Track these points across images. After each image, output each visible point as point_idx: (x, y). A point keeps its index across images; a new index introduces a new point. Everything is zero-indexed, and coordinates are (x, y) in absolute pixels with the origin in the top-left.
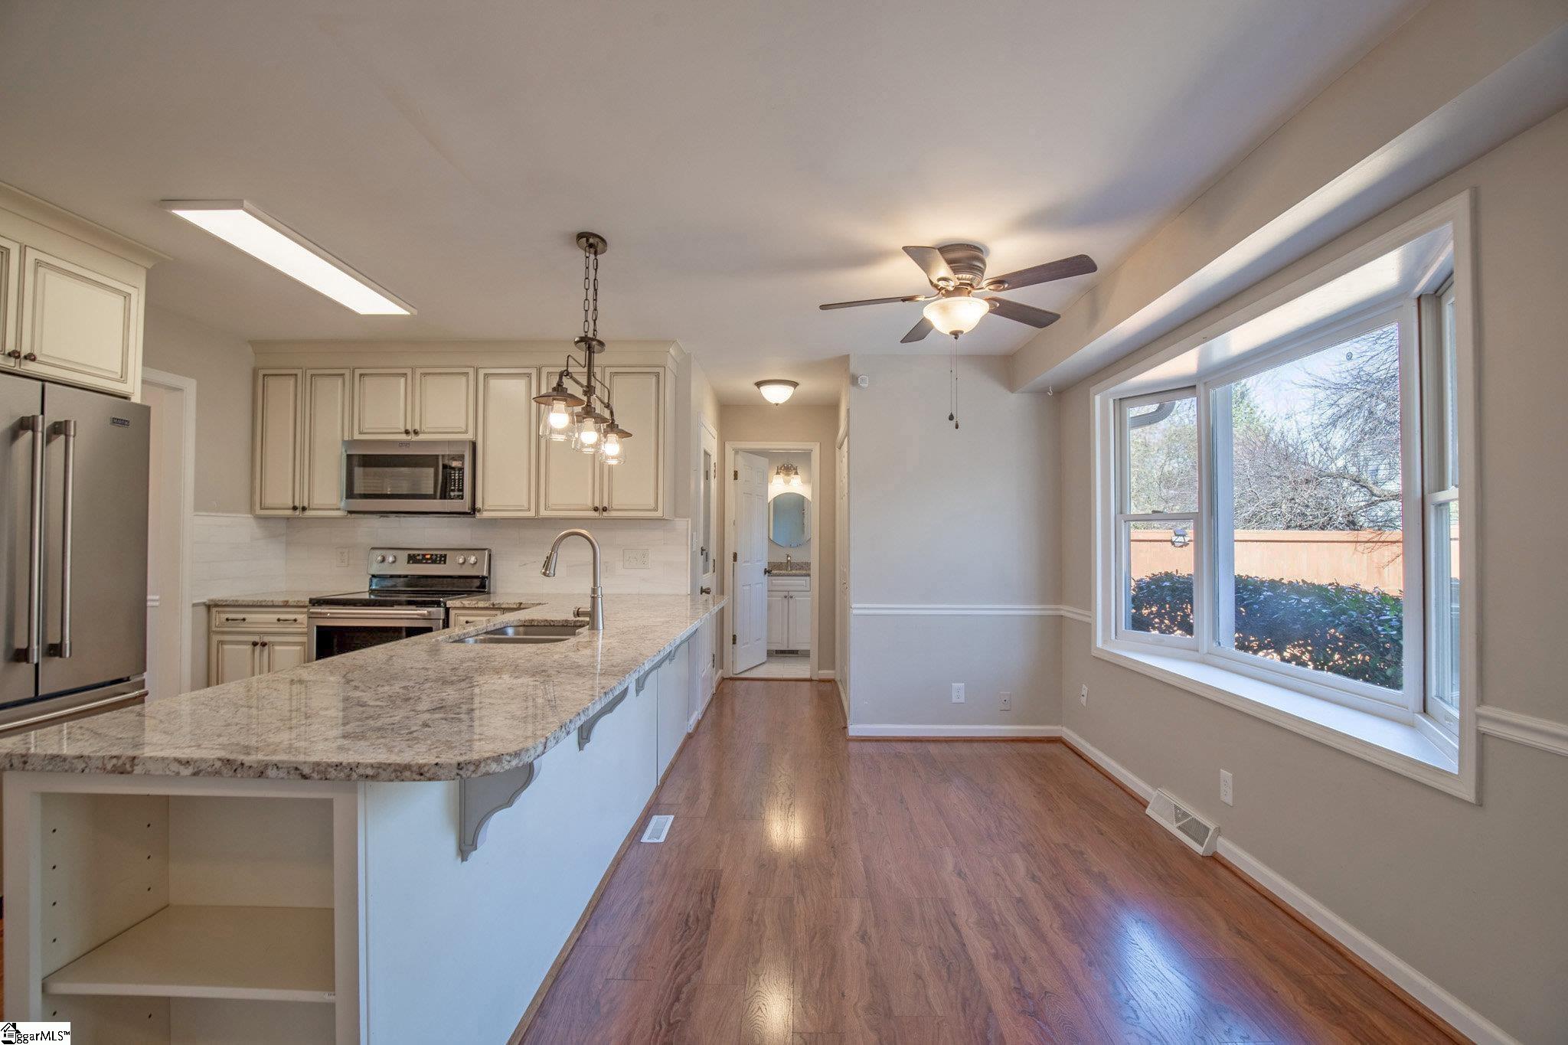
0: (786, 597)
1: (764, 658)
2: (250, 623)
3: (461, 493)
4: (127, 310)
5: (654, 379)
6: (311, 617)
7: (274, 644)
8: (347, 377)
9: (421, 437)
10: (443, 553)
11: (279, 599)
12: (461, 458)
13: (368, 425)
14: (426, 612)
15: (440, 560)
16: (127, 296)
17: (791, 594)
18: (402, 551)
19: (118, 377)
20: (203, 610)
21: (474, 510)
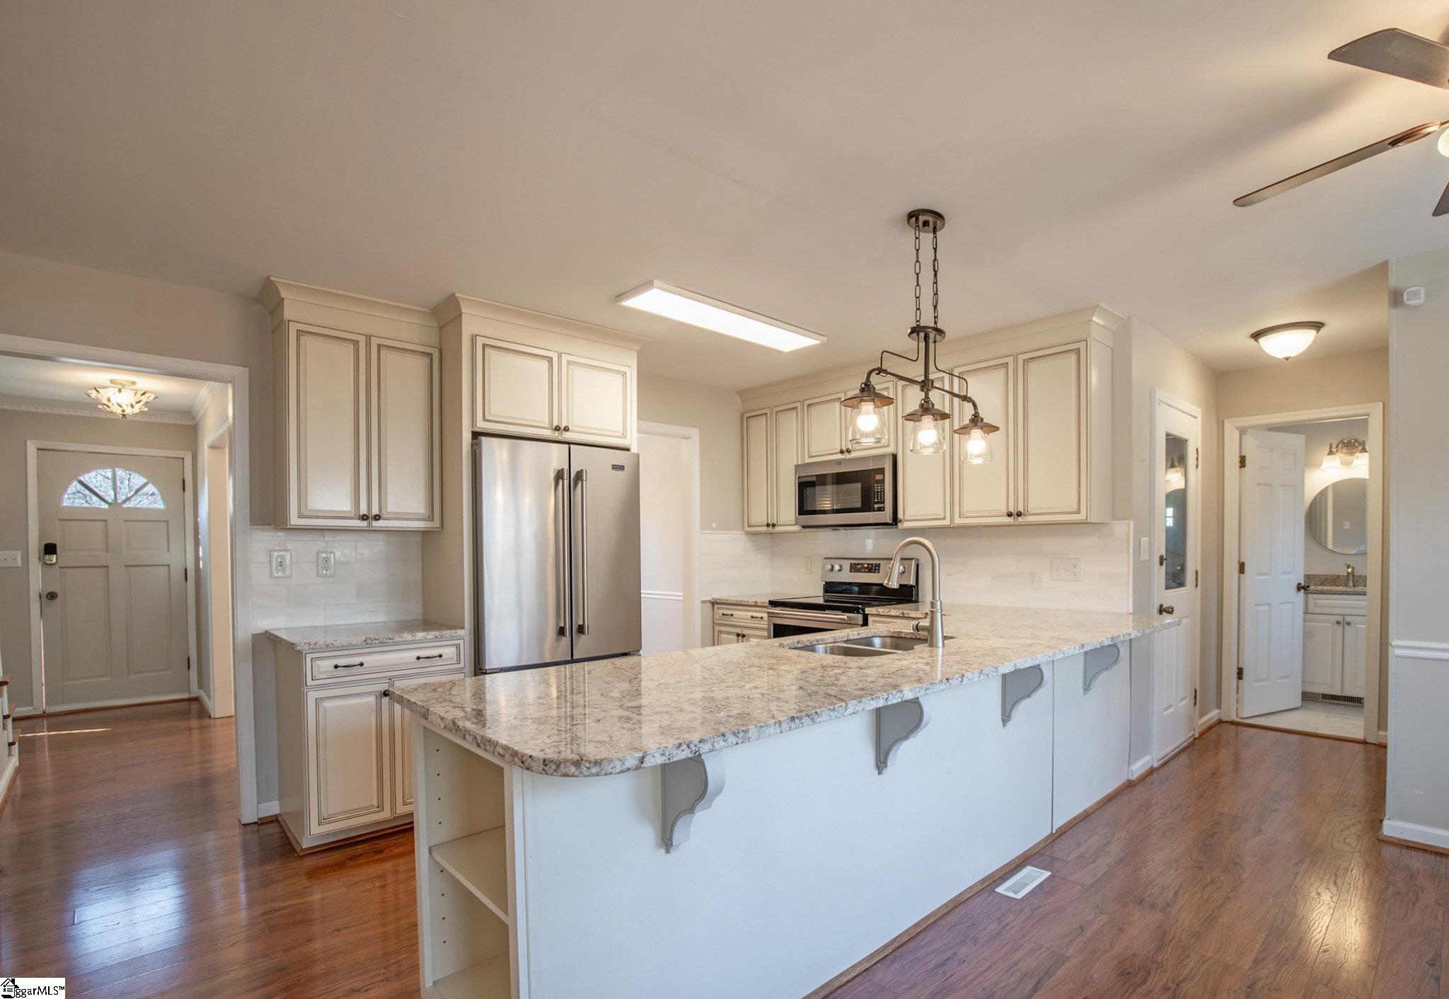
0: (1338, 623)
1: (1297, 702)
2: (736, 618)
3: (883, 505)
4: (625, 385)
5: (1073, 357)
6: (771, 615)
7: (750, 636)
8: (799, 409)
9: (853, 455)
10: (877, 562)
11: (751, 600)
12: (882, 471)
13: (814, 450)
14: (845, 617)
15: (875, 569)
16: (624, 375)
17: (1348, 619)
18: (846, 561)
19: (621, 435)
20: (709, 605)
21: (895, 520)
